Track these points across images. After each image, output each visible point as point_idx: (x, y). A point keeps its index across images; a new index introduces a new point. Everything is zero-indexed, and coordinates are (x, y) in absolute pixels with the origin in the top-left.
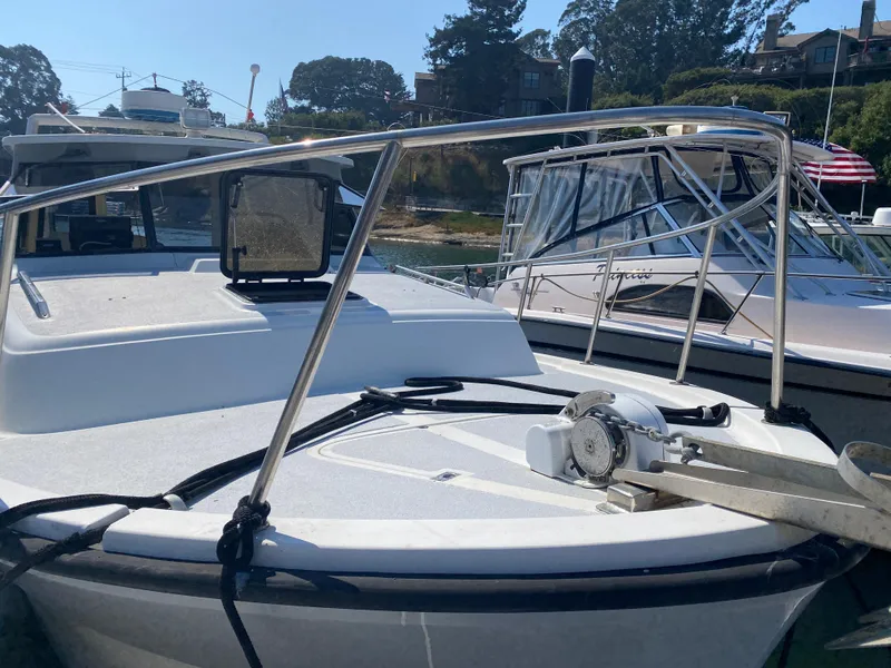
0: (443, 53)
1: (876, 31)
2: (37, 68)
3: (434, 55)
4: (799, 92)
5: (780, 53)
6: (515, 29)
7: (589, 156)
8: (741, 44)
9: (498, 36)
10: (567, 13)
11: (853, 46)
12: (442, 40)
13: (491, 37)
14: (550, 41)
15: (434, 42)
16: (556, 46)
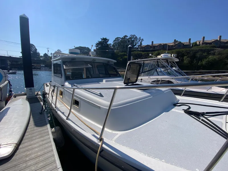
0: (98, 46)
1: (153, 45)
2: (33, 47)
3: (96, 46)
4: (145, 53)
5: (142, 48)
6: (108, 43)
7: (144, 61)
8: (136, 46)
9: (105, 44)
10: (114, 41)
11: (151, 47)
12: (97, 45)
13: (104, 44)
14: (112, 45)
15: (96, 44)
16: (112, 46)
